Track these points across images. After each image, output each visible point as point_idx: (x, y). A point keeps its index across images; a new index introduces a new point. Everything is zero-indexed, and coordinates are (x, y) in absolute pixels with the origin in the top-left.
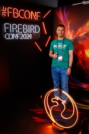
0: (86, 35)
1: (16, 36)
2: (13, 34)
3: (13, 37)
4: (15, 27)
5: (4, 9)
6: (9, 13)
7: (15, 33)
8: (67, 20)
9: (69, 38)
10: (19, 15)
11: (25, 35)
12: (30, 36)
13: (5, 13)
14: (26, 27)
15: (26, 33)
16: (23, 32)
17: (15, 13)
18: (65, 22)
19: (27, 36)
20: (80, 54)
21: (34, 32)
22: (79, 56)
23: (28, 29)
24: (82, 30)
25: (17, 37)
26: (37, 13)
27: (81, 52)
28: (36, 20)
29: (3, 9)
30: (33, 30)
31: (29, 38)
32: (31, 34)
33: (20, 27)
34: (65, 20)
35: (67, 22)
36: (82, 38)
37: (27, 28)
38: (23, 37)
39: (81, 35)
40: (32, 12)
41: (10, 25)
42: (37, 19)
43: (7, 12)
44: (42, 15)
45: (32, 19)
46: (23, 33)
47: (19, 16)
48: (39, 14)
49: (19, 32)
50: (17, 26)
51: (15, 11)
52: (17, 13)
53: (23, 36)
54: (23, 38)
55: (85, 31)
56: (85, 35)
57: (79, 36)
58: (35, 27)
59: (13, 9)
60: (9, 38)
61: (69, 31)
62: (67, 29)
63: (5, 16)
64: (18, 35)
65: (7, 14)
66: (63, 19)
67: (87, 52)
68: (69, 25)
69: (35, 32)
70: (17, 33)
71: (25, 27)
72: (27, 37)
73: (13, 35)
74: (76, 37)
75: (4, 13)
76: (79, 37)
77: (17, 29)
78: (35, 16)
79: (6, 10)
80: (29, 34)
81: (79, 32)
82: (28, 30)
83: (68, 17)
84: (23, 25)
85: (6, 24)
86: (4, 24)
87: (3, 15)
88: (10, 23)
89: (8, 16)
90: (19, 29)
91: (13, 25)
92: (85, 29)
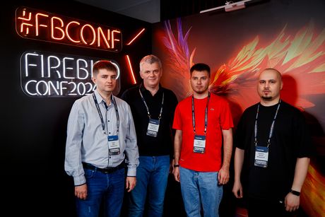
0: (239, 83)
1: (56, 88)
2: (50, 82)
3: (48, 91)
4: (53, 62)
5: (27, 16)
6: (39, 27)
7: (54, 78)
10: (65, 34)
11: (81, 85)
13: (29, 27)
14: (84, 65)
16: (76, 76)
17: (55, 29)
18: (182, 53)
19: (88, 87)
23: (89, 69)
25: (59, 91)
26: (111, 33)
28: (111, 49)
29: (24, 15)
33: (69, 63)
34: (182, 49)
35: (188, 53)
36: (228, 90)
37: (86, 66)
38: (76, 89)
39: (225, 83)
40: (99, 29)
41: (40, 57)
42: (113, 47)
43: (34, 24)
44: (125, 36)
45: (99, 45)
46: (77, 81)
47: (66, 36)
48: (116, 36)
49: (64, 77)
50: (61, 62)
51: (57, 23)
52: (62, 28)
53: (76, 87)
54: (76, 92)
55: (235, 73)
57: (221, 86)
59: (49, 19)
60: (36, 92)
63: (27, 33)
64: (64, 85)
66: (176, 48)
68: (193, 61)
70: (60, 80)
71: (82, 64)
72: (87, 90)
73: (48, 86)
74: (211, 89)
75: (25, 27)
77: (60, 69)
78: (107, 38)
79: (30, 19)
81: (220, 76)
82: (90, 72)
83: (188, 44)
84: (78, 61)
85: (28, 56)
86: (24, 55)
87: (22, 31)
88: (40, 54)
89: (37, 35)
90: (66, 70)
91: (49, 57)
92: (236, 67)
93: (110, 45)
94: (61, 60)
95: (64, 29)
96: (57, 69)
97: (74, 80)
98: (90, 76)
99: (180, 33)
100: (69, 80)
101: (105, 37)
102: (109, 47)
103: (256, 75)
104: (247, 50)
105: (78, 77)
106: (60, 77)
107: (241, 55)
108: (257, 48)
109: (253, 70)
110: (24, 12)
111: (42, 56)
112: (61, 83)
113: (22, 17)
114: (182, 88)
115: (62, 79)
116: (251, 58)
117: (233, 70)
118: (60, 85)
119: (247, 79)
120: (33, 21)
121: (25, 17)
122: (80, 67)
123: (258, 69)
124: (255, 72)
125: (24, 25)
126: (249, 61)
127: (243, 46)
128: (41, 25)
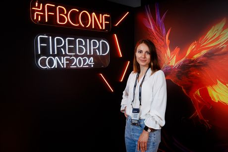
1: (61, 62)
2: (56, 57)
3: (55, 65)
4: (59, 42)
5: (39, 7)
7: (60, 54)
8: (164, 29)
9: (170, 64)
10: (68, 19)
11: (80, 59)
12: (91, 62)
13: (40, 15)
14: (82, 43)
15: (82, 56)
16: (76, 52)
17: (59, 16)
18: (160, 32)
19: (85, 61)
20: (197, 96)
21: (98, 54)
22: (194, 100)
23: (86, 46)
24: (198, 46)
25: (63, 64)
26: (103, 17)
27: (198, 92)
28: (102, 30)
29: (37, 5)
30: (97, 49)
31: (88, 64)
32: (92, 58)
33: (70, 42)
34: (159, 29)
35: (164, 32)
36: (199, 63)
37: (84, 44)
38: (76, 63)
39: (196, 56)
40: (94, 14)
41: (49, 38)
42: (104, 28)
43: (44, 13)
44: (112, 19)
45: (93, 27)
46: (77, 56)
47: (68, 21)
48: (107, 19)
49: (67, 53)
50: (65, 42)
51: (61, 11)
52: (64, 15)
53: (76, 61)
54: (76, 65)
55: (205, 49)
56: (205, 56)
57: (192, 59)
58: (99, 44)
59: (55, 8)
60: (46, 66)
61: (169, 50)
62: (165, 46)
63: (39, 20)
64: (67, 60)
65: (43, 17)
66: (155, 28)
67: (213, 91)
68: (169, 39)
69: (100, 53)
70: (64, 56)
71: (80, 43)
72: (84, 63)
73: (55, 60)
74: (184, 62)
75: (38, 15)
76: (193, 61)
77: (64, 47)
78: (99, 21)
79: (41, 9)
80: (89, 57)
81: (192, 51)
82: (86, 49)
84: (77, 40)
85: (40, 37)
86: (37, 37)
87: (35, 18)
88: (49, 36)
89: (47, 21)
90: (68, 47)
91: (55, 38)
92: (205, 44)
93: (102, 26)
94: (65, 40)
95: (66, 15)
96: (62, 47)
97: (74, 56)
98: (86, 52)
99: (157, 16)
100: (71, 56)
101: (98, 20)
102: (101, 28)
103: (223, 50)
104: (215, 29)
105: (78, 53)
106: (64, 53)
107: (210, 34)
110: (37, 3)
111: (50, 37)
112: (65, 58)
113: (35, 7)
115: (66, 55)
116: (219, 36)
117: (204, 46)
118: (64, 60)
119: (215, 54)
120: (43, 11)
121: (37, 7)
122: (79, 45)
123: (225, 46)
124: (223, 48)
125: (37, 14)
126: (217, 39)
127: (212, 26)
128: (49, 13)
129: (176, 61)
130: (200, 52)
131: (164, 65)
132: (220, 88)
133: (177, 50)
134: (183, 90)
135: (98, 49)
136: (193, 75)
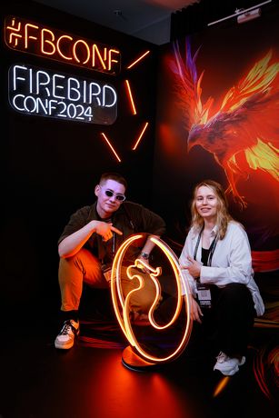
1: (44, 106)
2: (39, 99)
3: (36, 106)
4: (43, 78)
5: (16, 27)
6: (28, 39)
7: (43, 95)
9: (201, 123)
10: (56, 48)
11: (72, 108)
12: (88, 113)
13: (18, 38)
14: (76, 85)
15: (76, 103)
16: (66, 96)
17: (44, 43)
19: (79, 110)
20: (232, 165)
21: (100, 104)
23: (81, 90)
25: (48, 110)
26: (108, 53)
27: (233, 159)
28: (107, 71)
29: (13, 24)
30: (98, 96)
31: (83, 116)
32: (90, 108)
33: (59, 81)
34: (189, 74)
35: (195, 78)
36: (236, 117)
37: (78, 87)
38: (66, 111)
39: (233, 108)
40: (95, 45)
41: (29, 71)
42: (110, 69)
43: (24, 36)
44: (124, 58)
45: (94, 65)
46: (68, 102)
47: (56, 51)
48: (114, 56)
49: (54, 95)
50: (51, 79)
51: (47, 36)
52: (52, 42)
53: (66, 108)
54: (65, 113)
55: (244, 96)
57: (229, 112)
58: (102, 90)
59: (39, 31)
60: (23, 108)
61: (200, 104)
63: (16, 44)
64: (53, 104)
65: (21, 41)
66: (184, 73)
67: (252, 155)
68: (201, 87)
69: (102, 103)
70: (49, 99)
71: (74, 84)
73: (37, 102)
74: (218, 117)
76: (229, 116)
77: (50, 86)
78: (103, 58)
79: (19, 30)
80: (86, 107)
81: (228, 101)
82: (82, 94)
84: (69, 80)
85: (17, 68)
87: (10, 42)
88: (29, 68)
89: (26, 47)
90: (56, 89)
91: (38, 73)
92: (245, 88)
93: (107, 66)
94: (51, 77)
95: (55, 43)
96: (46, 86)
97: (64, 101)
98: (82, 98)
99: (188, 54)
100: (59, 100)
101: (105, 58)
102: (105, 68)
103: (267, 95)
104: (259, 67)
105: (69, 98)
106: (49, 95)
107: (251, 75)
108: (270, 64)
109: (264, 90)
110: (13, 22)
111: (31, 70)
112: (50, 101)
113: (11, 27)
114: (188, 119)
115: (52, 97)
116: (262, 77)
117: (244, 92)
118: (49, 103)
120: (22, 32)
121: (14, 27)
122: (71, 87)
123: (269, 89)
124: (266, 92)
125: (13, 36)
126: (260, 80)
127: (255, 63)
128: (31, 37)
129: (209, 118)
130: (238, 100)
131: (193, 126)
132: (260, 150)
133: (211, 101)
134: (216, 157)
135: (100, 96)
136: (229, 135)
